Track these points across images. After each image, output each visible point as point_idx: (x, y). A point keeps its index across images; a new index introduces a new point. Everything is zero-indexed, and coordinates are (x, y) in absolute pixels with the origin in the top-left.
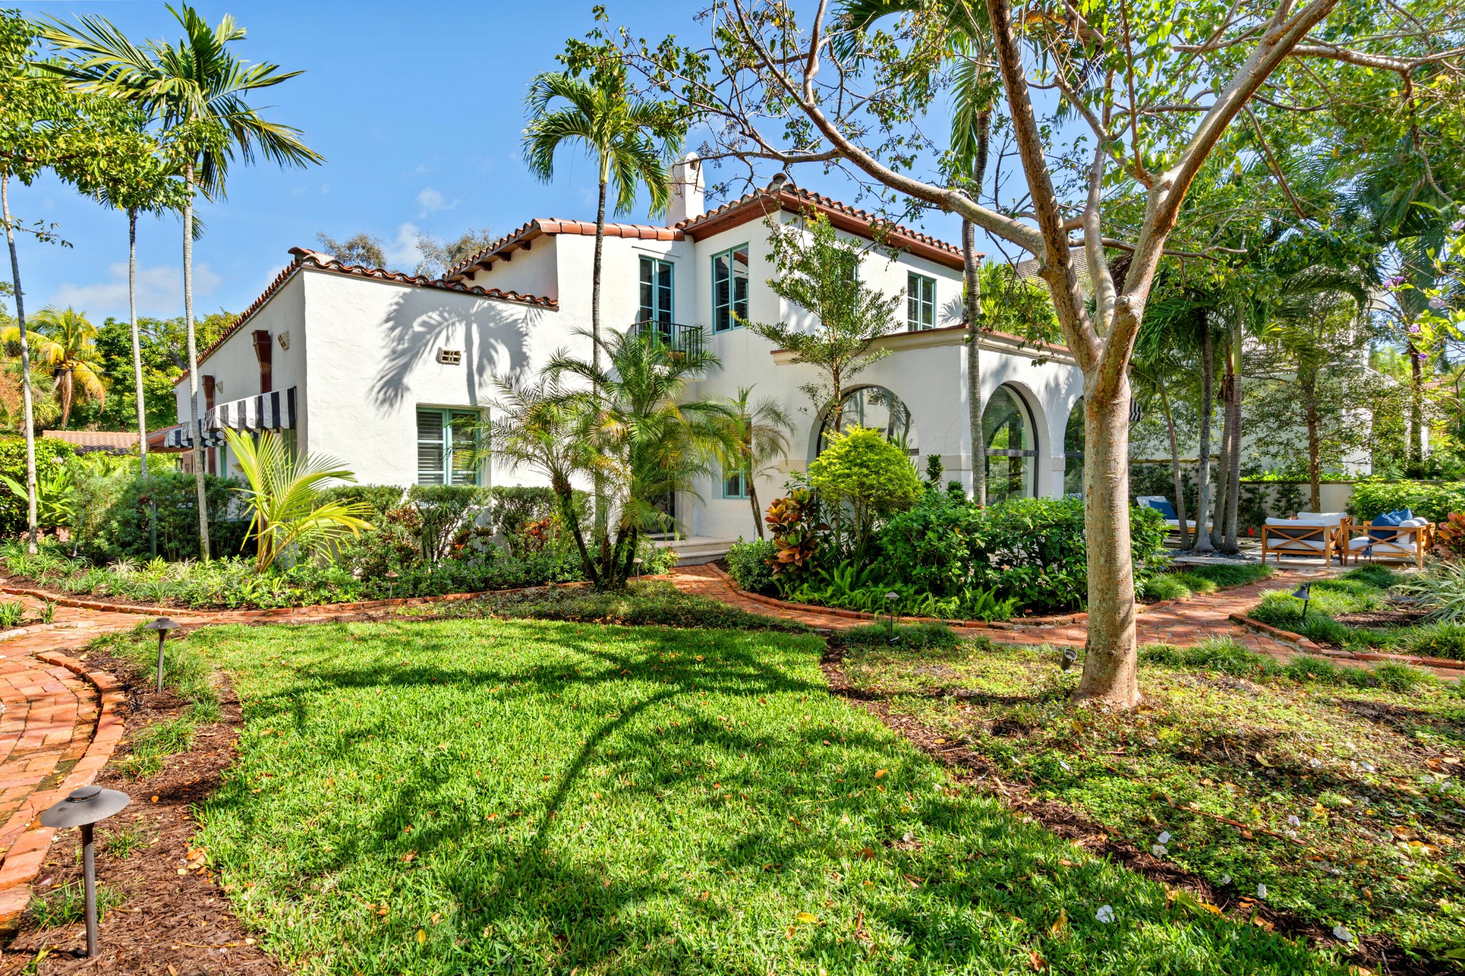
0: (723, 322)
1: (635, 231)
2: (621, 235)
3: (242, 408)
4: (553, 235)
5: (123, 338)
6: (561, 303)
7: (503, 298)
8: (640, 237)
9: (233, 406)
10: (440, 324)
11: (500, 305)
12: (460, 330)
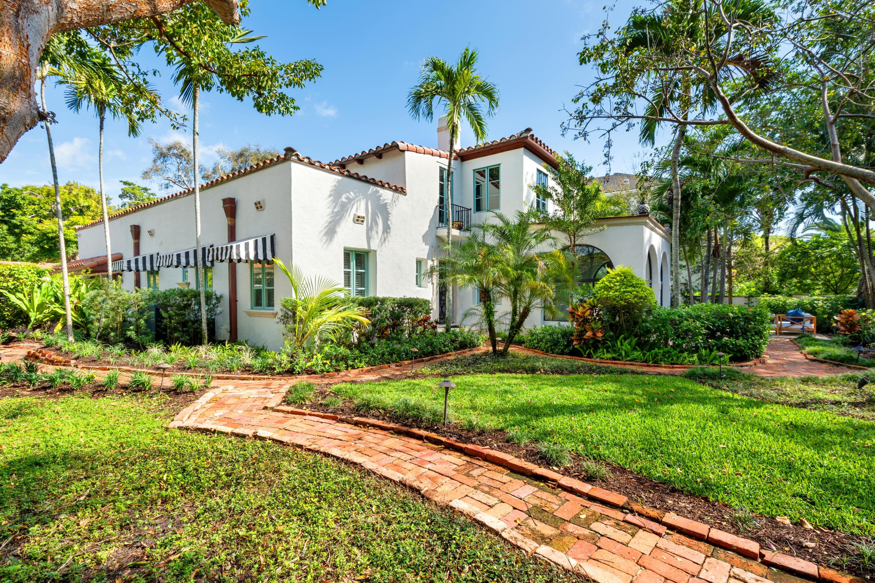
0: (478, 207)
1: (437, 153)
2: (432, 155)
3: (247, 246)
4: (403, 151)
5: (18, 197)
6: (408, 190)
7: (383, 186)
8: (440, 156)
9: (242, 245)
10: (354, 199)
11: (381, 191)
12: (363, 203)
